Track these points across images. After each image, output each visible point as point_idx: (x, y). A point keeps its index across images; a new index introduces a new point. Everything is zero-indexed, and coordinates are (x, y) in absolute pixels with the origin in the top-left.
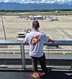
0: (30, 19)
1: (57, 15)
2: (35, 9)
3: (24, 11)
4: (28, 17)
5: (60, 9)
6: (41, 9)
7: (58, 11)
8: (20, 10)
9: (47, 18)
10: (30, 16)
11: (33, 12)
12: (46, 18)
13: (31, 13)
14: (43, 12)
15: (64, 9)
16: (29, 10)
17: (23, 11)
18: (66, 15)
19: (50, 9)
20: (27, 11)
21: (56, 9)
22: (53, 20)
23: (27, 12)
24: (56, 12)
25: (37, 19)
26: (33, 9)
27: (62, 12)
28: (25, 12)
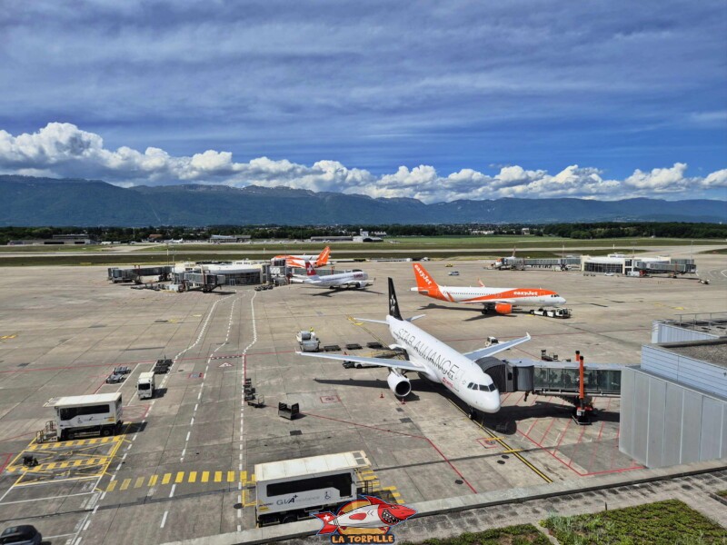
0: (176, 287)
1: (360, 258)
2: (223, 221)
3: (144, 235)
4: (164, 275)
5: (377, 224)
6: (262, 222)
7: (365, 235)
8: (112, 230)
9: (298, 278)
10: (179, 268)
11: (205, 238)
12: (290, 276)
13: (188, 243)
14: (272, 242)
15: (403, 223)
16: (182, 230)
17: (130, 231)
18: (416, 258)
19: (319, 225)
20: (164, 235)
21: (353, 223)
22: (339, 289)
23: (165, 237)
24: (358, 240)
25: (227, 283)
26: (206, 222)
27: (391, 241)
28: (145, 237)
